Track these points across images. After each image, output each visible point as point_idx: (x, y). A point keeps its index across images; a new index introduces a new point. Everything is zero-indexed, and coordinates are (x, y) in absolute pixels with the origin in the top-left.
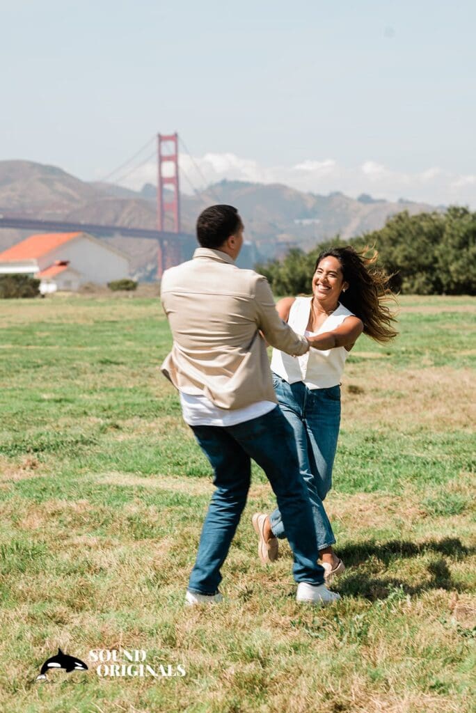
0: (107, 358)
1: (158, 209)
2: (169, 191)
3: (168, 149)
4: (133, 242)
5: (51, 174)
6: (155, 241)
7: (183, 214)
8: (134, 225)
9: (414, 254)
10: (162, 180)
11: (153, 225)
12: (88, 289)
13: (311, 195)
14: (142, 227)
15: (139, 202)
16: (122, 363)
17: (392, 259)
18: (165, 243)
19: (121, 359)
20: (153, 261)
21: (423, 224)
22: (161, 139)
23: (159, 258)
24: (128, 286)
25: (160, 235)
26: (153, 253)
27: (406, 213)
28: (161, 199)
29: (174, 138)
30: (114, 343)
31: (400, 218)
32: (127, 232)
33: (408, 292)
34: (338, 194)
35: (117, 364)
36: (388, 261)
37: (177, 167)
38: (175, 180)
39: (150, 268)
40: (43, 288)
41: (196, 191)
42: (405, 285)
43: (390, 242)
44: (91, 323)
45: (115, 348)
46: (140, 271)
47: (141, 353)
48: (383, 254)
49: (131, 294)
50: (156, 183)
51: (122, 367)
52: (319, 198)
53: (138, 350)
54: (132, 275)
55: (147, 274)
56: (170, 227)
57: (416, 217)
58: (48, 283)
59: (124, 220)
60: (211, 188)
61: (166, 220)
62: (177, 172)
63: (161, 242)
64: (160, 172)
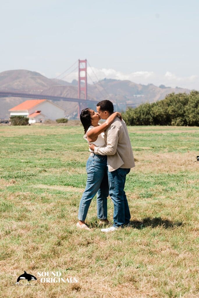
0: (48, 148)
1: (78, 90)
2: (83, 83)
3: (83, 66)
4: (68, 103)
5: (35, 75)
6: (77, 103)
7: (88, 92)
8: (68, 97)
9: (176, 109)
10: (80, 78)
11: (76, 96)
12: (48, 122)
13: (140, 85)
14: (71, 97)
15: (71, 87)
16: (53, 150)
17: (167, 112)
18: (81, 104)
19: (53, 149)
20: (76, 111)
21: (180, 98)
22: (80, 61)
23: (78, 110)
24: (64, 121)
25: (79, 101)
26: (76, 108)
27: (174, 94)
28: (80, 86)
29: (85, 61)
30: (52, 143)
31: (171, 96)
32: (66, 99)
33: (174, 125)
34: (151, 84)
35: (51, 150)
36: (166, 112)
37: (86, 73)
38: (86, 78)
39: (74, 114)
40: (30, 122)
41: (94, 83)
42: (172, 123)
43: (167, 105)
44: (46, 135)
45: (52, 145)
46: (71, 115)
47: (61, 146)
48: (164, 110)
49: (64, 124)
50: (77, 80)
51: (53, 151)
52: (144, 86)
53: (60, 145)
54: (68, 117)
55: (74, 116)
56: (83, 97)
57: (177, 95)
58: (32, 119)
59: (64, 95)
60: (100, 82)
61: (81, 94)
62: (86, 75)
63: (79, 104)
64: (79, 75)
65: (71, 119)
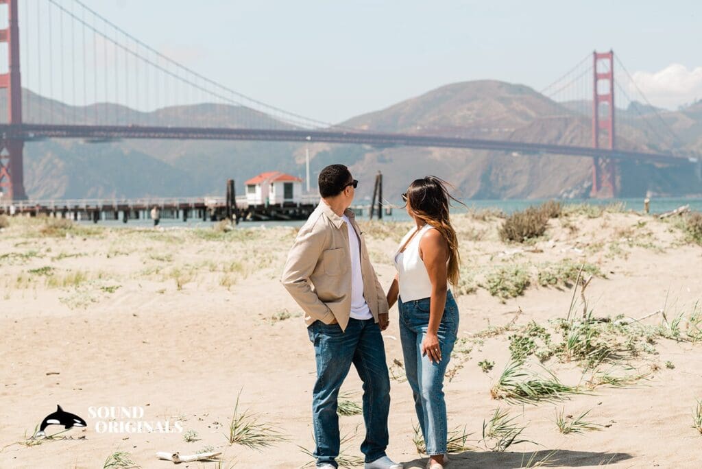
1: (593, 126)
2: (604, 108)
4: (573, 159)
6: (590, 159)
8: (575, 144)
10: (597, 99)
11: (591, 144)
14: (583, 145)
18: (601, 161)
20: (590, 179)
22: (597, 56)
23: (594, 177)
25: (596, 153)
26: (590, 171)
28: (597, 116)
29: (610, 55)
37: (612, 84)
38: (611, 97)
39: (586, 185)
46: (577, 189)
55: (584, 191)
56: (606, 143)
59: (565, 141)
61: (601, 136)
62: (612, 89)
63: (596, 160)
64: (596, 90)
65: (576, 197)
